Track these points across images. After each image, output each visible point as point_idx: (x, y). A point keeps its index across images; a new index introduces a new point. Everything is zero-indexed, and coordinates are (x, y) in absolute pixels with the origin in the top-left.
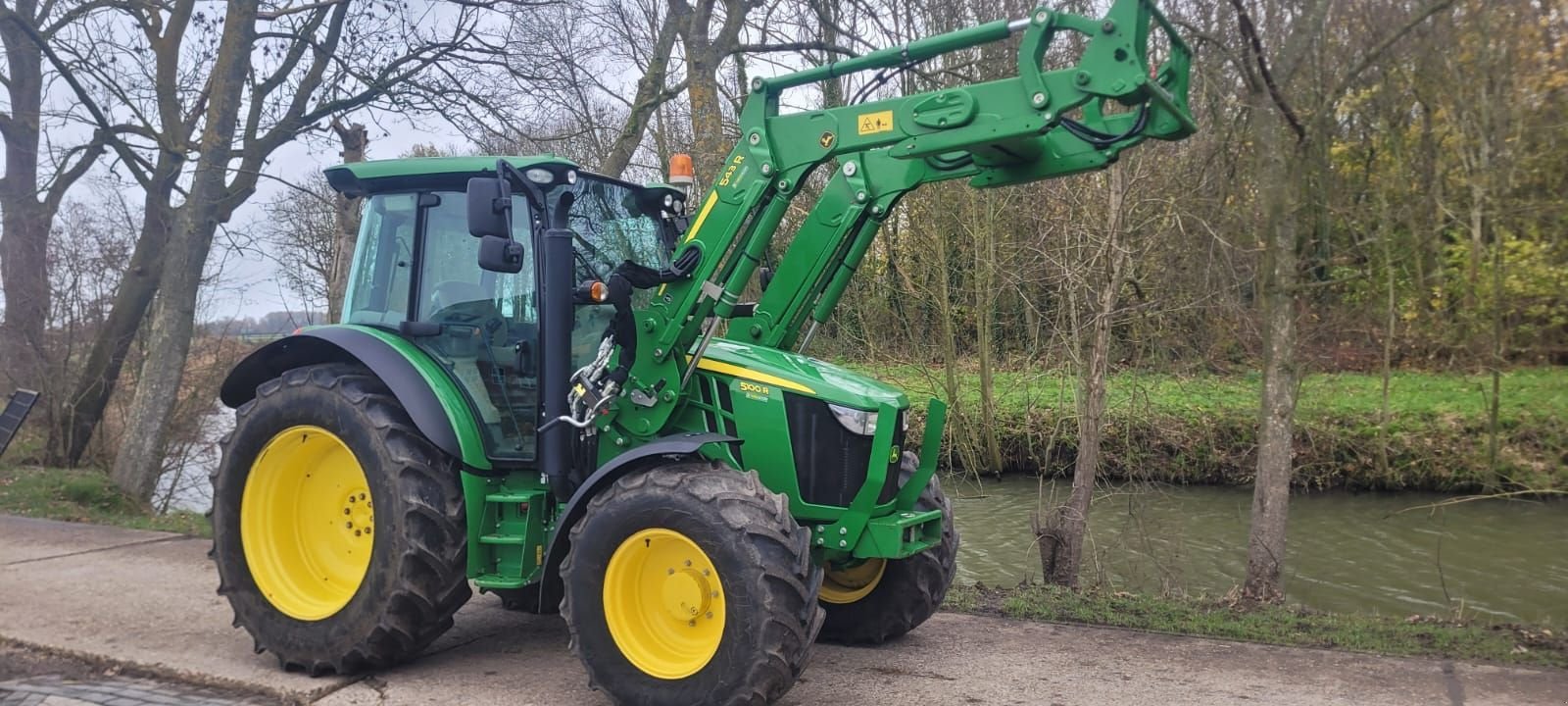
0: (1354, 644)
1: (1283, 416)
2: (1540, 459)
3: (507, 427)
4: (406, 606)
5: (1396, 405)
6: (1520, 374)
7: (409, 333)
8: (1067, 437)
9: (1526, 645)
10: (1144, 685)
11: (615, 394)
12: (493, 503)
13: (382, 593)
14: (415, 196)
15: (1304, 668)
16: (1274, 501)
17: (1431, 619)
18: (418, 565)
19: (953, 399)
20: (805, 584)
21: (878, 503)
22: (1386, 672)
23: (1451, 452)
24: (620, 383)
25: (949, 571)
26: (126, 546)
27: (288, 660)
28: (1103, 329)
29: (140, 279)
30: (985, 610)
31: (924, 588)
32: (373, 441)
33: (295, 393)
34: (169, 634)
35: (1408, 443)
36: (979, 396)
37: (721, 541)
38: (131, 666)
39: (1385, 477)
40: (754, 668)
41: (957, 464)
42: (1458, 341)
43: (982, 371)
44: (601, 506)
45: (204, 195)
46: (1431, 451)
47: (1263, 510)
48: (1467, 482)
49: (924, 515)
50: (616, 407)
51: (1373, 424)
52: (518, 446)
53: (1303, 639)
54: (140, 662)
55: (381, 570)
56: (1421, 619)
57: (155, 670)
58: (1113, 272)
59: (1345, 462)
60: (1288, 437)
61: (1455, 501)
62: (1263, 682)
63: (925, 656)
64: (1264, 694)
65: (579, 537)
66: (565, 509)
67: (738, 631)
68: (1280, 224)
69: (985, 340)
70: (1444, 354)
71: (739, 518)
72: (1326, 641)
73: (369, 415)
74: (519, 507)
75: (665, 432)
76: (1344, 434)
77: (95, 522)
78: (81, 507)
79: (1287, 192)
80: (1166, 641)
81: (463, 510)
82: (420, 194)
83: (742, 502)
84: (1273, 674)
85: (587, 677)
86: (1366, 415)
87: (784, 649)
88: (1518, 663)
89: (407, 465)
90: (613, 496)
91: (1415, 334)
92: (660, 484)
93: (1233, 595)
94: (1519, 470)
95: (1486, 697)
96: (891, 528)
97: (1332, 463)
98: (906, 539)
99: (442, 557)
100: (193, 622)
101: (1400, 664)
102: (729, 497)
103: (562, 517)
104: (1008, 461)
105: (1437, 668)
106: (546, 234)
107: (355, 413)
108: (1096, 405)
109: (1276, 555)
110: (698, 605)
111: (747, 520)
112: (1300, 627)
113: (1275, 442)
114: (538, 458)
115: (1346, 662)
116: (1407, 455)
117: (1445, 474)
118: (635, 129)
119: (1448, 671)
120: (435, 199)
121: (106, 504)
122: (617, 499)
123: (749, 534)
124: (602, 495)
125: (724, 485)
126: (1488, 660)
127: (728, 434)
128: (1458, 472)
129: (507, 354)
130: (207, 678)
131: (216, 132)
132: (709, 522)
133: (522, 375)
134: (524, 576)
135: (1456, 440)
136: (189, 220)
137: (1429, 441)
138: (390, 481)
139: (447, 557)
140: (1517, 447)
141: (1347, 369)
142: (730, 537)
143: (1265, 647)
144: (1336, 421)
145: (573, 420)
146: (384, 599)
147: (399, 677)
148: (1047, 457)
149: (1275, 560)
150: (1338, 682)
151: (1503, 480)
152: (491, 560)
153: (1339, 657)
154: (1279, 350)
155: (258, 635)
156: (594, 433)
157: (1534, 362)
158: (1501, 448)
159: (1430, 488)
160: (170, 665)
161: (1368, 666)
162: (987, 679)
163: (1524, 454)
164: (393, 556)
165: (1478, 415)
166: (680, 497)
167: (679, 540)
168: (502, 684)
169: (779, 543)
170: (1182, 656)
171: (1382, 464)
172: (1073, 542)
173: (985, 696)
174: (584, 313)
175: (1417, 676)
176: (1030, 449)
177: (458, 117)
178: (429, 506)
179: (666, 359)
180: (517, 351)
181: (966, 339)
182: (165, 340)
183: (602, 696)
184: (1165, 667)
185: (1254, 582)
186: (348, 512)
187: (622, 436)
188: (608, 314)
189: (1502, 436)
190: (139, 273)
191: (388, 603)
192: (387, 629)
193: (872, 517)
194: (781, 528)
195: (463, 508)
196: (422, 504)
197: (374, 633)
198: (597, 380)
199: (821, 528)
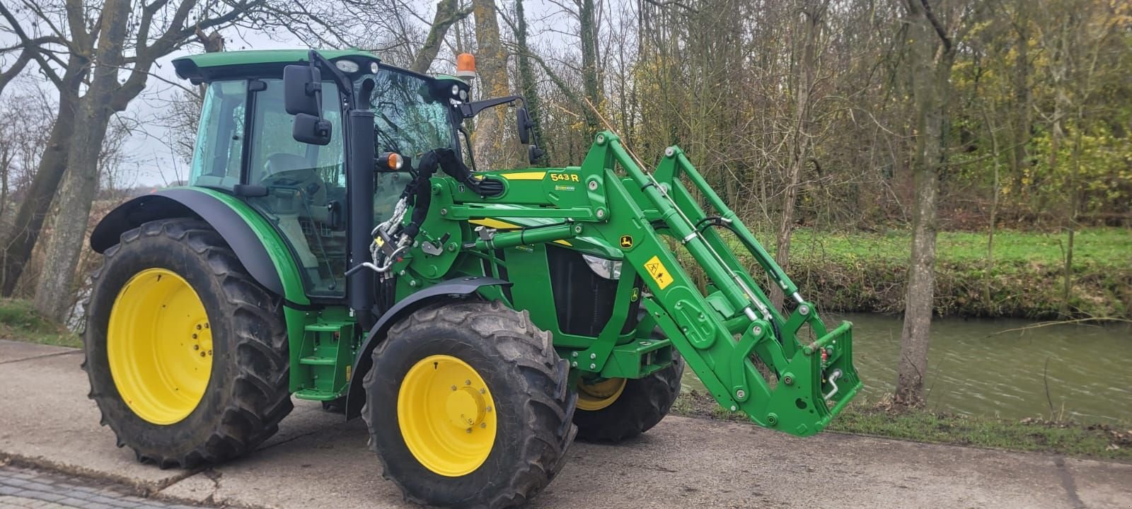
0: (985, 442)
1: (928, 264)
2: (1100, 295)
3: (322, 271)
4: (237, 418)
5: (998, 254)
6: (1084, 233)
7: (241, 194)
9: (1116, 443)
10: (824, 477)
11: (409, 245)
12: (311, 332)
13: (217, 408)
14: (246, 82)
15: (948, 462)
16: (918, 329)
17: (1039, 421)
18: (248, 386)
20: (561, 407)
21: (621, 334)
22: (1012, 466)
23: (1036, 290)
24: (412, 236)
25: (675, 390)
26: (35, 358)
27: (143, 455)
28: (791, 196)
29: (57, 153)
30: (699, 413)
31: (655, 404)
32: (212, 286)
33: (151, 241)
34: (54, 431)
35: (1005, 283)
37: (496, 370)
38: (19, 458)
39: (989, 308)
40: (517, 474)
42: (1040, 208)
44: (399, 333)
45: (100, 87)
46: (1021, 288)
47: (911, 336)
48: (1047, 311)
49: (658, 343)
50: (409, 256)
51: (980, 269)
52: (331, 286)
53: (945, 438)
54: (26, 455)
55: (218, 390)
56: (1033, 421)
57: (37, 461)
58: (799, 153)
59: (958, 296)
60: (931, 281)
61: (1039, 325)
62: (917, 474)
63: (653, 452)
64: (919, 484)
65: (380, 357)
66: (368, 336)
67: (506, 443)
68: (929, 116)
70: (1031, 219)
71: (512, 352)
72: (963, 439)
73: (210, 263)
74: (333, 336)
75: (449, 276)
76: (959, 276)
77: (15, 339)
78: (8, 327)
79: (934, 91)
80: (839, 439)
81: (286, 343)
82: (250, 81)
83: (516, 339)
84: (925, 467)
85: (382, 470)
86: (975, 262)
87: (542, 460)
88: (1112, 458)
89: (240, 306)
90: (409, 326)
91: (1009, 203)
92: (449, 319)
93: (886, 400)
94: (1084, 303)
95: (1092, 487)
96: (632, 354)
97: (949, 297)
98: (643, 362)
99: (268, 380)
100: (75, 421)
101: (1022, 458)
102: (504, 334)
103: (366, 342)
105: (1051, 463)
106: (352, 113)
107: (199, 261)
108: (784, 254)
109: (920, 370)
110: (474, 417)
111: (519, 354)
112: (942, 427)
113: (921, 284)
114: (347, 297)
115: (980, 457)
116: (1004, 291)
117: (1031, 305)
118: (435, 41)
119: (1060, 464)
120: (262, 85)
121: (29, 324)
122: (412, 328)
123: (519, 367)
124: (400, 324)
125: (501, 323)
126: (1089, 456)
127: (501, 278)
128: (1041, 304)
129: (322, 212)
130: (78, 469)
131: (109, 39)
132: (485, 354)
133: (334, 229)
134: (336, 390)
135: (1040, 281)
136: (89, 107)
137: (1020, 282)
138: (226, 319)
139: (273, 379)
140: (1084, 287)
141: (960, 229)
142: (503, 367)
143: (916, 444)
144: (953, 267)
145: (374, 266)
146: (219, 412)
147: (232, 470)
149: (919, 374)
150: (976, 474)
151: (1073, 310)
152: (309, 378)
153: (975, 452)
154: (925, 214)
155: (119, 433)
156: (392, 276)
157: (1094, 224)
158: (1072, 286)
159: (1020, 315)
160: (50, 458)
161: (998, 460)
162: (700, 471)
163: (1089, 291)
164: (228, 380)
165: (1056, 262)
166: (464, 332)
167: (459, 364)
168: (314, 475)
169: (543, 374)
170: (852, 451)
171: (985, 299)
173: (699, 486)
174: (385, 180)
175: (1036, 469)
177: (300, 30)
178: (258, 340)
180: (329, 209)
182: (72, 200)
183: (394, 486)
184: (840, 462)
185: (903, 391)
186: (195, 336)
187: (415, 279)
188: (405, 180)
189: (1073, 278)
190: (57, 149)
191: (222, 416)
192: (222, 436)
193: (617, 345)
194: (545, 361)
195: (287, 341)
196: (252, 338)
197: (211, 439)
198: (394, 234)
199: (575, 354)
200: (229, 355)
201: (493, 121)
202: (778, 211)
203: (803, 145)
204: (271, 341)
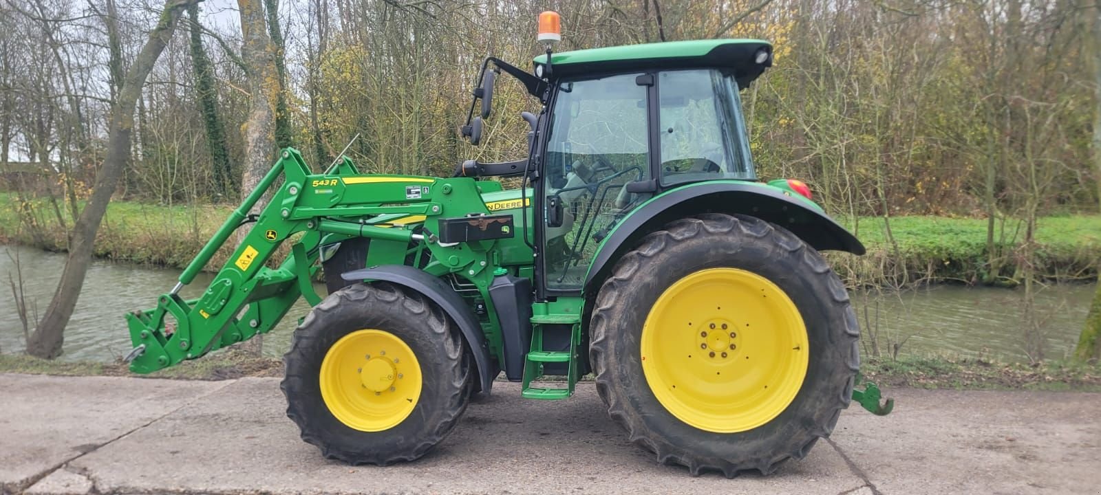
118: (169, 23)
201: (266, 112)
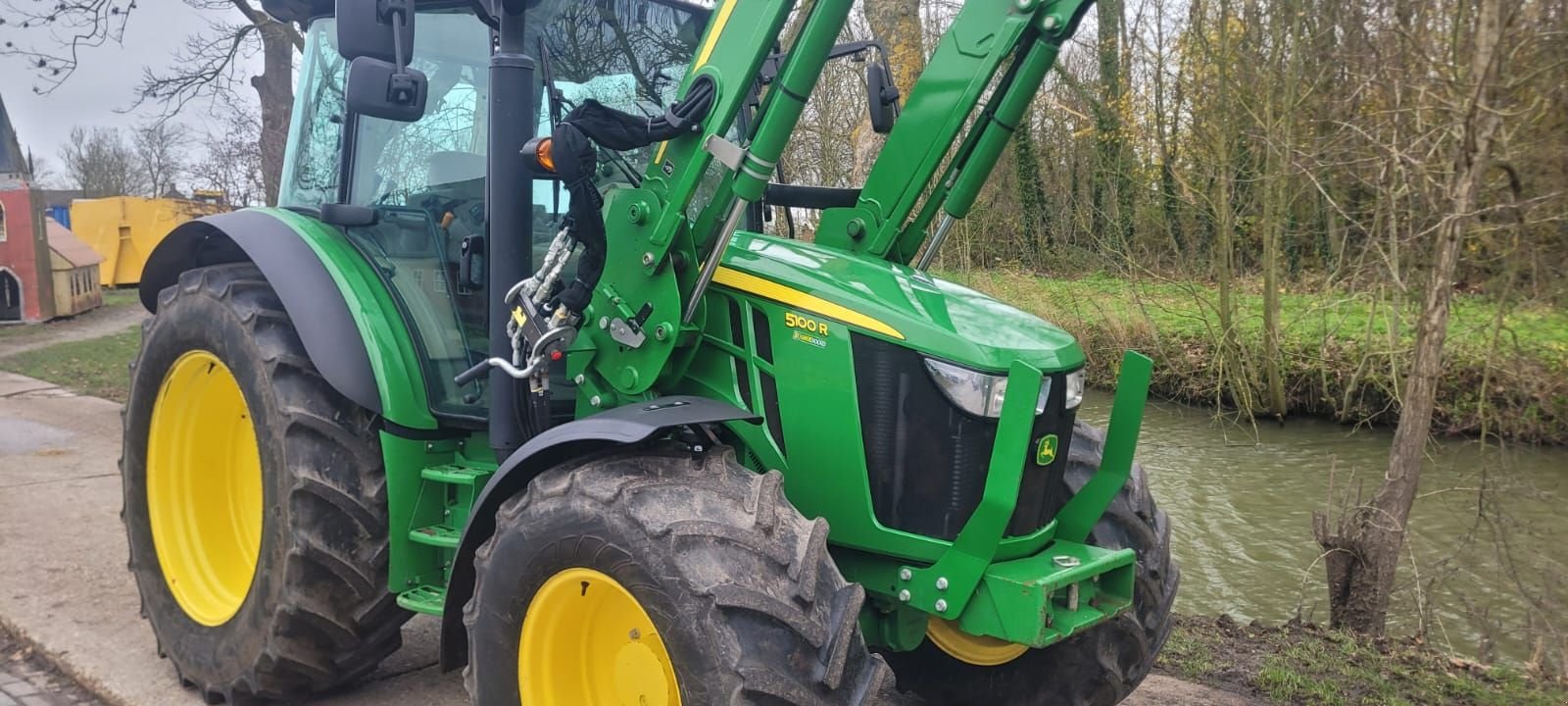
4: (298, 626)
7: (335, 218)
8: (1375, 378)
12: (430, 482)
13: (267, 606)
18: (311, 568)
19: (1226, 324)
21: (1009, 535)
24: (577, 307)
28: (1452, 239)
30: (1226, 677)
32: (259, 380)
33: (191, 303)
36: (1260, 323)
37: (674, 613)
41: (1228, 402)
43: (1267, 292)
44: (513, 518)
49: (1099, 560)
58: (1475, 150)
65: (485, 567)
69: (1273, 253)
71: (708, 572)
73: (257, 340)
81: (384, 491)
83: (722, 541)
89: (296, 418)
90: (528, 504)
92: (591, 493)
96: (1025, 589)
99: (353, 557)
102: (696, 530)
104: (1295, 402)
107: (243, 336)
111: (724, 576)
122: (533, 509)
124: (515, 498)
125: (698, 503)
127: (765, 397)
132: (656, 573)
138: (275, 441)
139: (362, 558)
142: (688, 607)
145: (513, 368)
146: (269, 614)
148: (1346, 399)
152: (434, 565)
164: (278, 553)
166: (615, 520)
169: (784, 624)
172: (1381, 562)
176: (1325, 390)
178: (329, 483)
179: (660, 270)
181: (1248, 255)
187: (599, 392)
191: (273, 622)
192: (275, 656)
193: (997, 560)
194: (793, 593)
195: (384, 488)
196: (317, 479)
197: (261, 660)
198: (544, 301)
199: (906, 572)
200: (278, 508)
202: (1420, 267)
203: (1485, 134)
204: (358, 484)
